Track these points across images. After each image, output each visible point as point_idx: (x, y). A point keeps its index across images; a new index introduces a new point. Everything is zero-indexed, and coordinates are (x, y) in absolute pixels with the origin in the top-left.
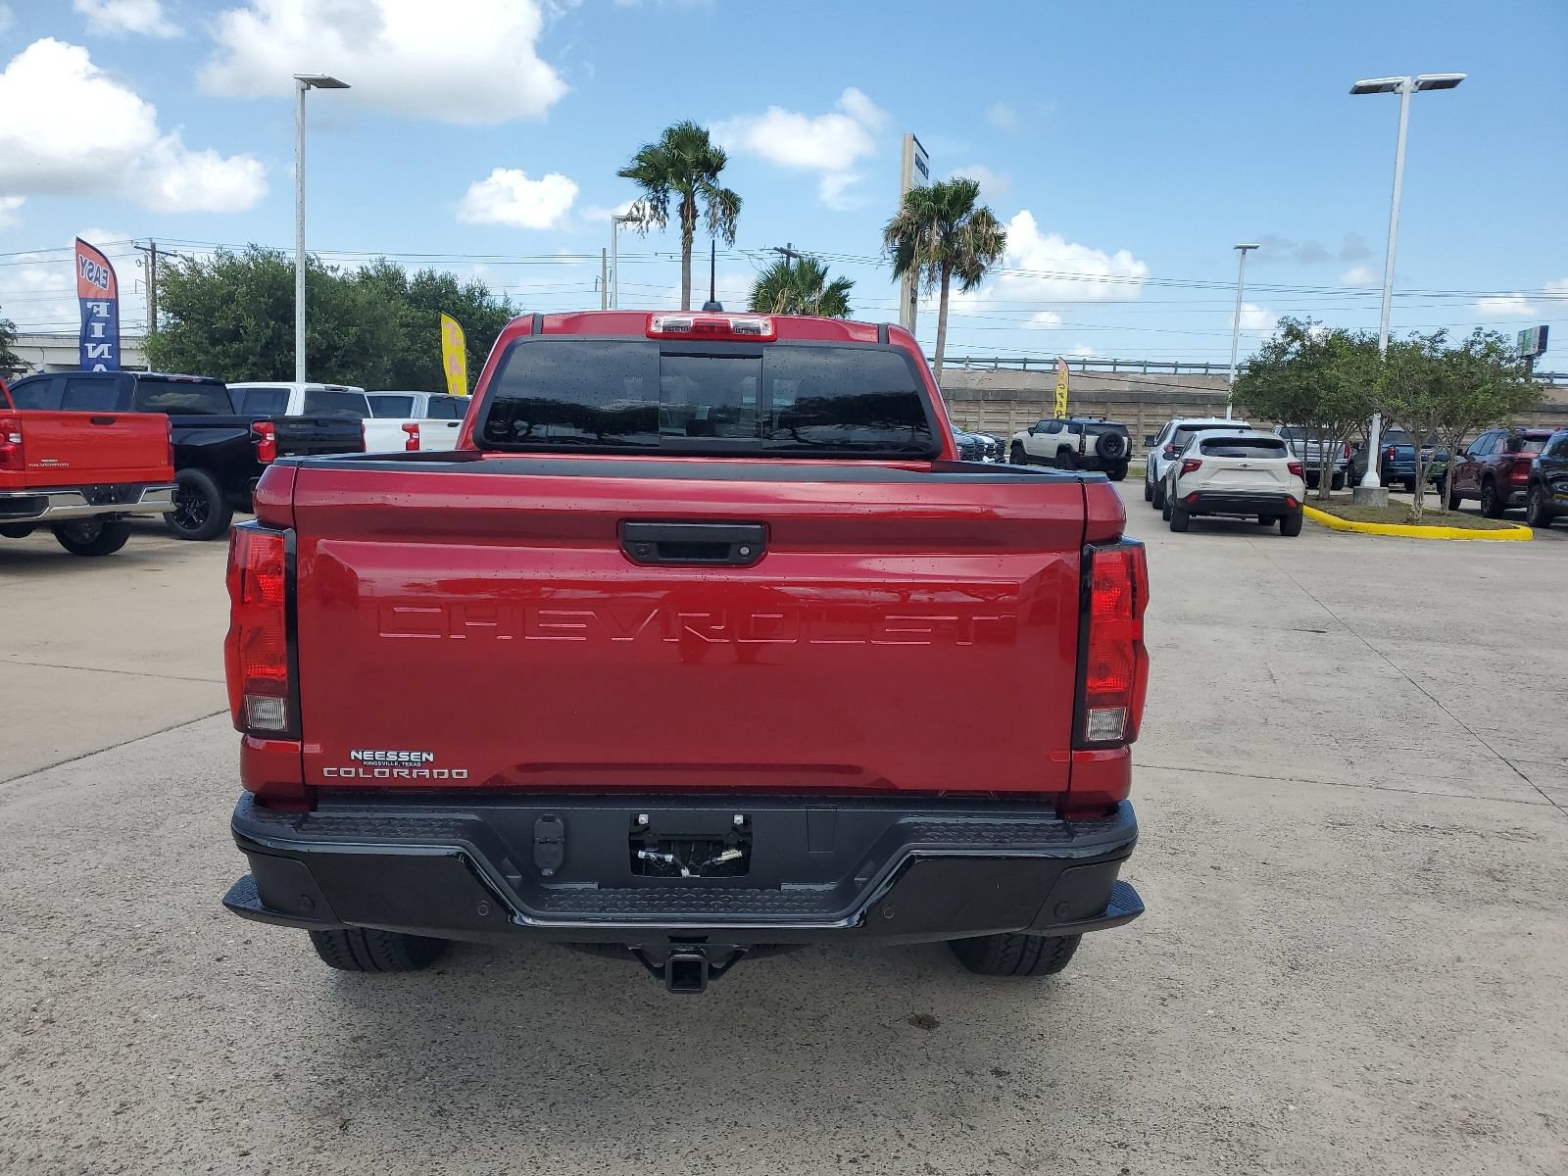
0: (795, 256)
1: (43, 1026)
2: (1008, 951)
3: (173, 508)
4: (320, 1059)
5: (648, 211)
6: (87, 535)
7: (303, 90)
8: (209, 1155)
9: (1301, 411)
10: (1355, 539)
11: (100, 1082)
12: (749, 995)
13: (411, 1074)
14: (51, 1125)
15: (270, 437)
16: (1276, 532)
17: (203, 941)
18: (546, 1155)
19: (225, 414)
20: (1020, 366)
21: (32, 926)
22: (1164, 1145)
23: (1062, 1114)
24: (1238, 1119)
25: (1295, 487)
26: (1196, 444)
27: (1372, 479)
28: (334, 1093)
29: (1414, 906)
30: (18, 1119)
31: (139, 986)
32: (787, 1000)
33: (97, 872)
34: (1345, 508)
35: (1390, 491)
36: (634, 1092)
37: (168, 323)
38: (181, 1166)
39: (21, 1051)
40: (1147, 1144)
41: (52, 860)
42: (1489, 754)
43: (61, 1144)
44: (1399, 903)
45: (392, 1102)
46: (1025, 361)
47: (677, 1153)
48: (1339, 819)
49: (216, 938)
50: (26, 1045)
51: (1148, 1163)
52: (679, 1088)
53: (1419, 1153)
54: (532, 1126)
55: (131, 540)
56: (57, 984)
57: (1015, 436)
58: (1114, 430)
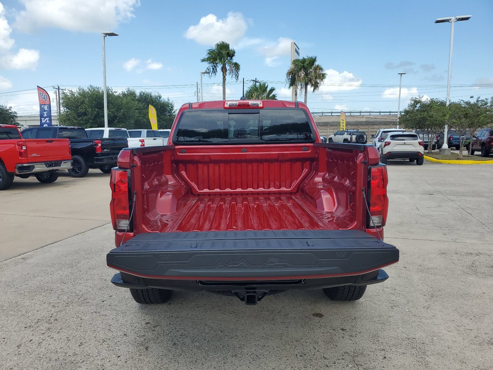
0: (258, 82)
1: (54, 321)
2: (344, 293)
3: (71, 167)
4: (137, 330)
5: (211, 70)
6: (46, 177)
7: (104, 37)
8: (108, 357)
9: (422, 125)
10: (441, 165)
11: (73, 337)
12: (264, 308)
13: (165, 333)
14: (61, 350)
15: (100, 145)
16: (415, 164)
17: (97, 297)
18: (208, 356)
19: (85, 138)
20: (330, 114)
21: (47, 293)
22: (396, 349)
23: (364, 341)
24: (418, 342)
25: (421, 149)
26: (389, 137)
27: (445, 146)
28: (142, 339)
29: (469, 277)
30: (50, 348)
31: (81, 309)
32: (276, 310)
33: (63, 277)
34: (437, 156)
35: (451, 150)
36: (232, 337)
37: (65, 111)
38: (101, 360)
39: (49, 329)
40: (391, 349)
41: (49, 274)
42: (490, 230)
43: (64, 355)
44: (464, 277)
45: (160, 341)
46: (332, 113)
47: (247, 355)
48: (442, 252)
49: (101, 295)
50: (50, 327)
51: (392, 355)
52: (246, 336)
53: (475, 350)
54: (203, 347)
55: (58, 178)
56: (57, 309)
57: (330, 137)
58: (360, 134)
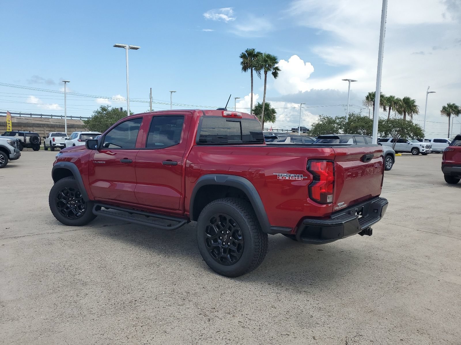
58: (35, 135)
